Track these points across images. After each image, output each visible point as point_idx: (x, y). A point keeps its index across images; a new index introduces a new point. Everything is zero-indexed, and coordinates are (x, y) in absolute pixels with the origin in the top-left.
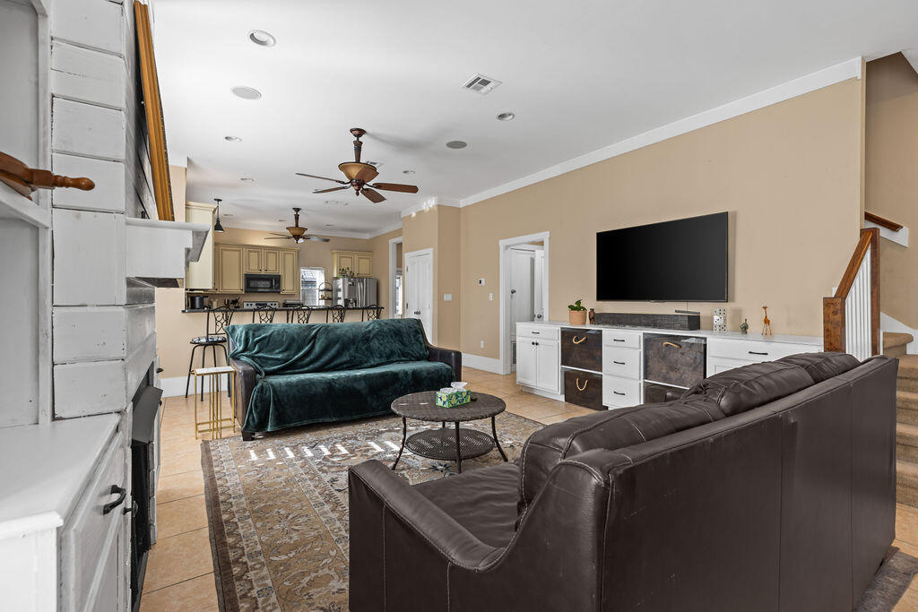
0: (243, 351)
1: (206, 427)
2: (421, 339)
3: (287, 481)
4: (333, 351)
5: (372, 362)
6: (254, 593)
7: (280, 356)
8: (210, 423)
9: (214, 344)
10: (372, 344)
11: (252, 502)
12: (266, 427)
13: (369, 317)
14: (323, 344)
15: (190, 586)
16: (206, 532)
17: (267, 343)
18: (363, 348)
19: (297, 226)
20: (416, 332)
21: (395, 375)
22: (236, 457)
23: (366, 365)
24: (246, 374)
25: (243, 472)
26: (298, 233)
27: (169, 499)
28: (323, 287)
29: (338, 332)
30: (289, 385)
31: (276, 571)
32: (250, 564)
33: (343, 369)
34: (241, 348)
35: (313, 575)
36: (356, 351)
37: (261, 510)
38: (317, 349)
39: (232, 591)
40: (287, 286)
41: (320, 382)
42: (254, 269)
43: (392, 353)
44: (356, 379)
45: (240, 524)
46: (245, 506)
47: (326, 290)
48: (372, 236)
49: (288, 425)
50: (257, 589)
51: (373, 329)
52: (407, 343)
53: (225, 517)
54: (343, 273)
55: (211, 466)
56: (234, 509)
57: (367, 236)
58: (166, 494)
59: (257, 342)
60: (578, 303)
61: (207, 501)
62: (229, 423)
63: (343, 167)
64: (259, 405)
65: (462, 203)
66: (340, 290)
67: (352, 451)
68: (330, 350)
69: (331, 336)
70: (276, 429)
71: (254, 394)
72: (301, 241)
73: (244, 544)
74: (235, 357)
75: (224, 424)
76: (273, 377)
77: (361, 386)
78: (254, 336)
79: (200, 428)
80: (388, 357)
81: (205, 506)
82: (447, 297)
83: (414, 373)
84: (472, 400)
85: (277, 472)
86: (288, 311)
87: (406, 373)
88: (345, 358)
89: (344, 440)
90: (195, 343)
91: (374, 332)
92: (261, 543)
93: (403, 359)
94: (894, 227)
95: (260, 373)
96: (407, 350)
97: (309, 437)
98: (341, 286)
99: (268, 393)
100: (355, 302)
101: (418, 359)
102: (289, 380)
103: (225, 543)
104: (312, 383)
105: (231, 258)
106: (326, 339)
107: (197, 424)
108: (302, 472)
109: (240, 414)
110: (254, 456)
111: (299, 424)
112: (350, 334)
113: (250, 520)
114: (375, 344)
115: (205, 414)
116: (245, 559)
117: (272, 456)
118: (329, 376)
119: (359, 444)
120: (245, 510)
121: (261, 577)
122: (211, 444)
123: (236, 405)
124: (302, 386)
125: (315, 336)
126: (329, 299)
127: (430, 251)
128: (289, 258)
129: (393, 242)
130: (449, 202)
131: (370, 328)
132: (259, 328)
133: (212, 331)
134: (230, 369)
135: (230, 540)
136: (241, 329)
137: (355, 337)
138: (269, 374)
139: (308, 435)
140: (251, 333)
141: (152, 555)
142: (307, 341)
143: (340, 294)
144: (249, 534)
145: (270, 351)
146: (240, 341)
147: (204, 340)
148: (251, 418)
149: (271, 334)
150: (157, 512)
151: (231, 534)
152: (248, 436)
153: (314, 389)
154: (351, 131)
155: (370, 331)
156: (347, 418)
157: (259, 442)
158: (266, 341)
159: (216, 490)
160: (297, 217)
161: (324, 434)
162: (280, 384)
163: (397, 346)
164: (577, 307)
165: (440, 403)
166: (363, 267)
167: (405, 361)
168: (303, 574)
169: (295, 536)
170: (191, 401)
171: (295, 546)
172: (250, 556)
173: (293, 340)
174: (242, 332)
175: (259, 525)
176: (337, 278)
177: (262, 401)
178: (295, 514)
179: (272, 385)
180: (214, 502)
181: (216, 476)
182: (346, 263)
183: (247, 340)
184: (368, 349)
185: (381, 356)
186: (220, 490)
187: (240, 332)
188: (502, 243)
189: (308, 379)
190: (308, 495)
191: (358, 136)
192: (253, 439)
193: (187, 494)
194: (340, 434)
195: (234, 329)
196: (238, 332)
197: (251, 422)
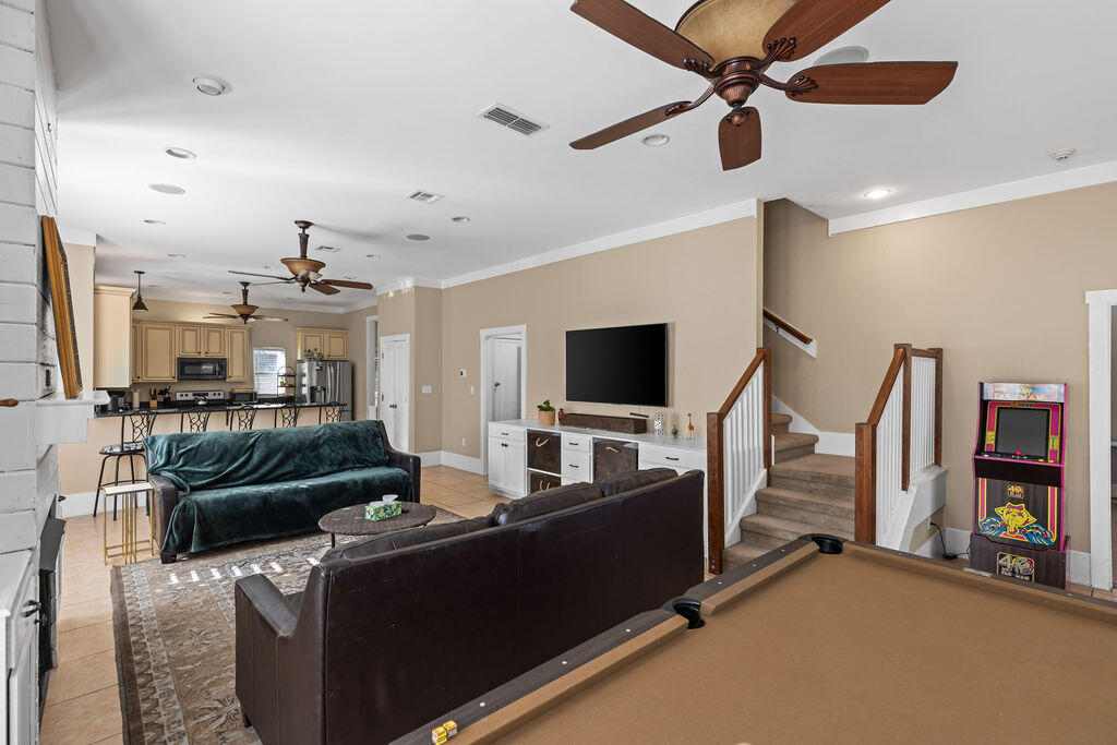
0: (164, 465)
1: (119, 551)
2: (380, 443)
3: (206, 602)
4: (275, 461)
5: (322, 471)
6: (156, 696)
7: (209, 469)
8: (122, 546)
9: (132, 453)
10: (321, 451)
11: (164, 624)
12: (190, 547)
13: (328, 416)
14: (263, 454)
15: (93, 698)
16: (112, 654)
17: (193, 456)
18: (311, 456)
19: (245, 303)
20: (375, 435)
21: (342, 486)
22: (152, 581)
23: (313, 474)
24: (165, 492)
25: (157, 595)
26: (246, 312)
27: (72, 627)
28: (283, 371)
29: (281, 439)
30: (217, 502)
31: (180, 677)
32: (155, 675)
33: (286, 480)
34: (162, 462)
35: (215, 677)
36: (302, 459)
37: (172, 629)
38: (256, 458)
39: (136, 696)
40: (235, 371)
41: (254, 496)
42: (190, 351)
43: (345, 460)
44: (297, 491)
45: (148, 644)
46: (156, 627)
47: (287, 375)
48: (347, 311)
49: (215, 545)
50: (159, 692)
51: (324, 434)
52: (363, 447)
53: (133, 639)
54: (309, 355)
55: (122, 592)
56: (144, 631)
57: (341, 310)
58: (69, 622)
59: (182, 453)
60: (547, 403)
61: (115, 626)
62: (147, 545)
63: (286, 261)
64: (180, 525)
65: (444, 284)
66: (304, 375)
67: (284, 567)
68: (272, 459)
69: (273, 444)
70: (201, 549)
71: (175, 514)
72: (251, 320)
73: (151, 659)
74: (154, 472)
75: (139, 547)
76: (199, 493)
77: (302, 499)
78: (178, 448)
79: (110, 552)
80: (341, 464)
81: (112, 631)
82: (426, 390)
83: (366, 482)
84: (403, 512)
85: (197, 594)
86: (228, 411)
87: (355, 482)
88: (288, 468)
89: (278, 557)
90: (106, 453)
91: (325, 437)
92: (169, 657)
93: (358, 465)
94: (806, 340)
95: (184, 489)
96: (362, 456)
97: (240, 555)
98: (306, 371)
99: (192, 512)
100: (324, 390)
101: (376, 465)
102: (218, 496)
103: (131, 661)
104: (244, 498)
105: (158, 339)
106: (266, 447)
107: (107, 549)
108: (223, 591)
109: (158, 535)
110: (174, 579)
111: (228, 542)
112: (295, 441)
113: (160, 640)
114: (325, 450)
115: (116, 537)
116: (150, 671)
117: (195, 577)
118: (265, 489)
119: (293, 559)
120: (155, 631)
121: (164, 683)
122: (122, 569)
123: (154, 526)
124: (233, 502)
125: (253, 445)
126: (291, 386)
127: (407, 336)
128: (238, 338)
129: (369, 319)
130: (426, 283)
131: (320, 433)
132: (184, 438)
133: (128, 438)
134: (147, 486)
135: (137, 658)
136: (162, 441)
137: (301, 443)
138: (195, 489)
139: (238, 554)
140: (174, 445)
141: (53, 676)
142: (243, 451)
143: (305, 381)
144: (158, 650)
145: (198, 464)
146: (161, 454)
147: (118, 450)
148: (171, 539)
149: (199, 445)
150: (59, 640)
151: (137, 653)
152: (168, 557)
153: (246, 504)
154: (296, 222)
155: (319, 437)
156: (285, 534)
157: (180, 564)
158: (193, 452)
159: (126, 614)
160: (245, 293)
161: (258, 552)
162: (207, 502)
163: (351, 452)
164: (546, 408)
165: (368, 517)
166: (334, 347)
167: (361, 468)
168: (206, 678)
169: (204, 649)
170: (100, 520)
171: (203, 657)
172: (157, 668)
173: (226, 450)
174: (163, 444)
175: (168, 643)
176: (301, 361)
177: (183, 520)
178: (209, 630)
179: (197, 503)
180: (122, 626)
181: (127, 602)
182: (313, 343)
183: (169, 452)
184: (318, 457)
185: (332, 464)
186: (129, 615)
187: (161, 444)
188: (484, 333)
189: (241, 495)
190: (225, 614)
191: (304, 228)
192: (174, 561)
193: (92, 621)
194: (275, 551)
195: (154, 440)
196: (159, 443)
197: (171, 543)
